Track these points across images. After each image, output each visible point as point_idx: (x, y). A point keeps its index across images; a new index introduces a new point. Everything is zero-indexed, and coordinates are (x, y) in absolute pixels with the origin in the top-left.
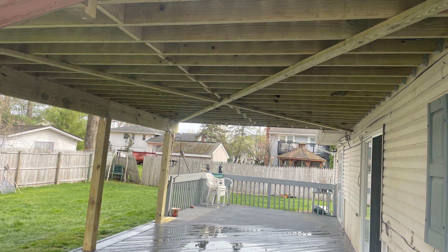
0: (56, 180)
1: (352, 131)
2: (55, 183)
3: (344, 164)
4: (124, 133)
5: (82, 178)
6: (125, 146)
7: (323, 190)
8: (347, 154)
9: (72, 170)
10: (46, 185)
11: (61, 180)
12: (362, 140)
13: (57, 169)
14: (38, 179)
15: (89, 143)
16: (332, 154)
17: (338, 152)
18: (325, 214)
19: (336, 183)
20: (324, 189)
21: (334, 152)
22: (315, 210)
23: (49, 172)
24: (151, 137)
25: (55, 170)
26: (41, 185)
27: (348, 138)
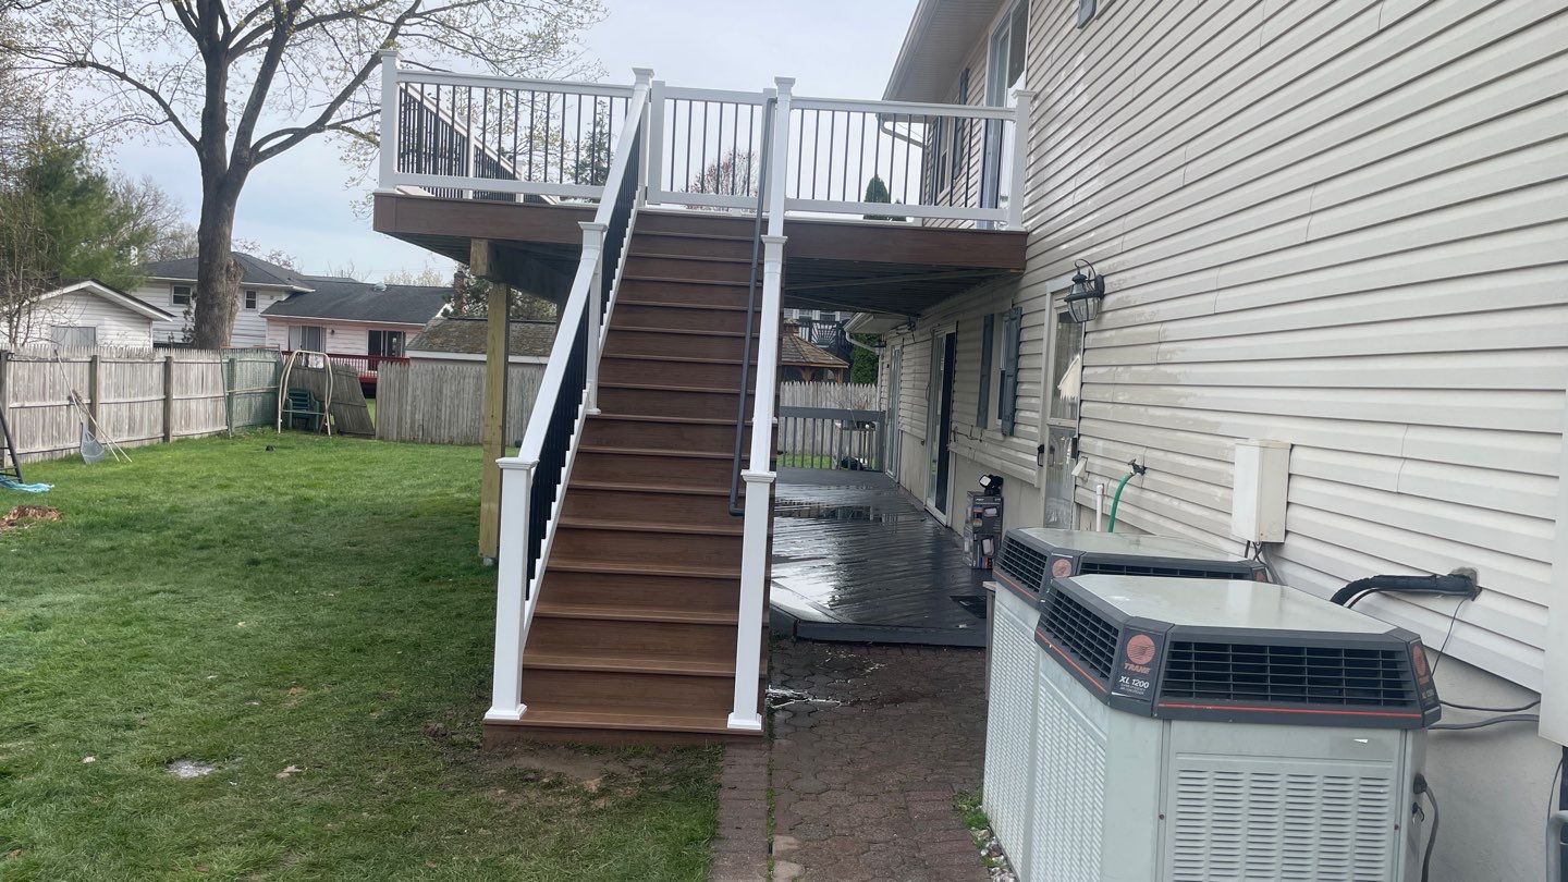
0: (166, 429)
1: (919, 315)
2: (166, 438)
3: (903, 371)
4: (172, 283)
5: (215, 424)
6: (183, 330)
7: (858, 423)
8: (909, 353)
9: (193, 404)
10: (147, 443)
11: (177, 431)
12: (933, 334)
13: (167, 401)
14: (131, 430)
15: (213, 328)
16: (877, 351)
17: (889, 347)
18: (862, 469)
19: (884, 408)
20: (859, 420)
21: (880, 347)
22: (844, 464)
23: (151, 410)
24: (276, 299)
25: (161, 404)
26: (138, 444)
27: (912, 328)
